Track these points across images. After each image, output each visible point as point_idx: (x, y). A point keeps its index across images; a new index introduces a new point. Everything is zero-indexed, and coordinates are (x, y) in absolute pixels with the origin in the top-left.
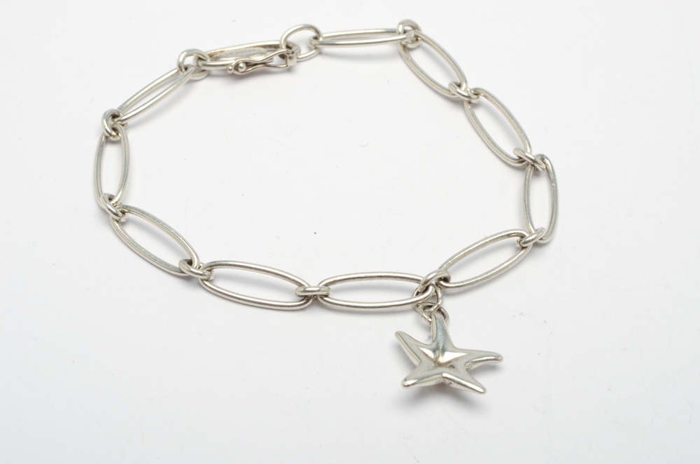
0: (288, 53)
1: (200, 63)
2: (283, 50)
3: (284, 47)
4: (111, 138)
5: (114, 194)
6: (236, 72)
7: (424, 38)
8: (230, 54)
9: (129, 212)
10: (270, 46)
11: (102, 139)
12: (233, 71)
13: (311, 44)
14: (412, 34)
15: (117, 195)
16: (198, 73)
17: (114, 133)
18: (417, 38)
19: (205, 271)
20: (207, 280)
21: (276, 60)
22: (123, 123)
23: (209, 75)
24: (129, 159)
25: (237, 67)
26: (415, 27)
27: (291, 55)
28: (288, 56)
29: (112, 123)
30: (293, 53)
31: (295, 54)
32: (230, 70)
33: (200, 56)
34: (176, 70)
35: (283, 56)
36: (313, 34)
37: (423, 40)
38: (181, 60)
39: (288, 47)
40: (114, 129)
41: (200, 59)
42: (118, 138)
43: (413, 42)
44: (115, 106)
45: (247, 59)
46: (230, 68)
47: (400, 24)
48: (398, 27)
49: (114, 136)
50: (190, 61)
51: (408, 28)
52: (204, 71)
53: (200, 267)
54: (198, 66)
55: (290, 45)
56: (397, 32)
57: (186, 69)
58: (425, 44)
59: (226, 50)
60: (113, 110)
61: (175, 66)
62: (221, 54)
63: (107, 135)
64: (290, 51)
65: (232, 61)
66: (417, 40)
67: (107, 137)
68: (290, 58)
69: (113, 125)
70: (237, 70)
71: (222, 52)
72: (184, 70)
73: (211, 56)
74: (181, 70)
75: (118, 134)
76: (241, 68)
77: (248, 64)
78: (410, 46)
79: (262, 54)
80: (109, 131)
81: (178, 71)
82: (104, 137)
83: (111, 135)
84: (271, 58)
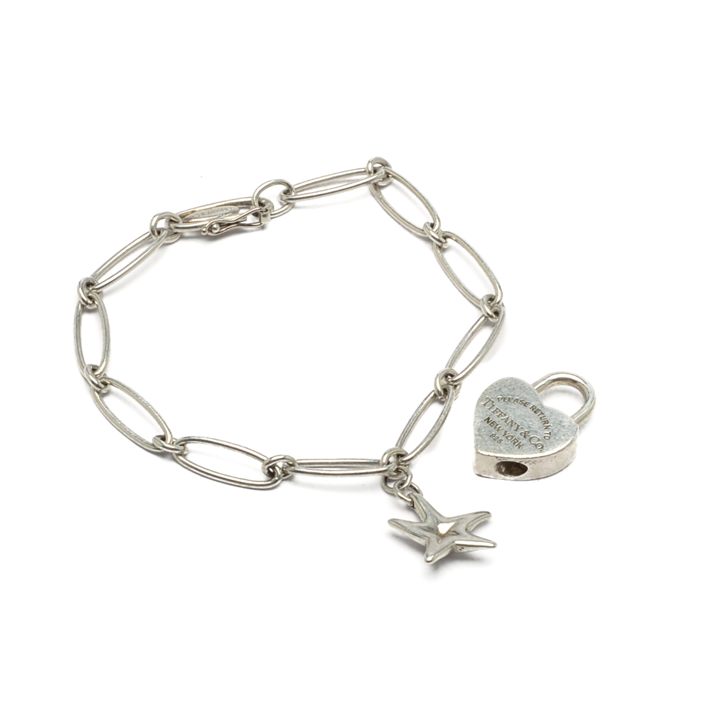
0: (261, 210)
1: (172, 225)
2: (257, 208)
3: (257, 204)
4: (88, 307)
5: (98, 365)
6: (210, 234)
7: (394, 175)
8: (203, 214)
9: (111, 384)
10: (242, 203)
11: (78, 308)
12: (207, 233)
13: (282, 199)
14: (382, 171)
15: (101, 365)
16: (171, 236)
17: (90, 302)
18: (387, 175)
19: (178, 446)
20: (181, 455)
21: (250, 219)
22: (99, 291)
23: (182, 237)
24: (109, 327)
25: (211, 228)
26: (385, 164)
27: (265, 213)
28: (262, 214)
29: (87, 291)
30: (267, 210)
31: (268, 212)
32: (204, 232)
33: (172, 218)
34: (148, 234)
35: (256, 215)
36: (284, 188)
37: (393, 177)
38: (153, 224)
39: (261, 204)
40: (90, 298)
41: (171, 221)
42: (95, 306)
43: (384, 179)
44: (88, 274)
45: (220, 220)
46: (204, 229)
47: (369, 162)
48: (368, 167)
49: (90, 304)
50: (162, 224)
51: (377, 165)
52: (176, 233)
53: (173, 443)
54: (170, 228)
55: (263, 201)
56: (367, 171)
57: (159, 233)
58: (395, 181)
59: (197, 209)
60: (88, 278)
61: (148, 230)
62: (193, 214)
63: (83, 303)
64: (264, 209)
65: (205, 221)
66: (388, 177)
67: (83, 306)
68: (265, 216)
69: (88, 293)
70: (211, 232)
71: (193, 212)
72: (156, 234)
73: (182, 217)
74: (154, 234)
75: (94, 302)
76: (215, 229)
77: (221, 225)
78: (380, 184)
79: (235, 212)
80: (85, 299)
81: (150, 235)
82: (80, 306)
83: (87, 303)
84: (244, 217)
